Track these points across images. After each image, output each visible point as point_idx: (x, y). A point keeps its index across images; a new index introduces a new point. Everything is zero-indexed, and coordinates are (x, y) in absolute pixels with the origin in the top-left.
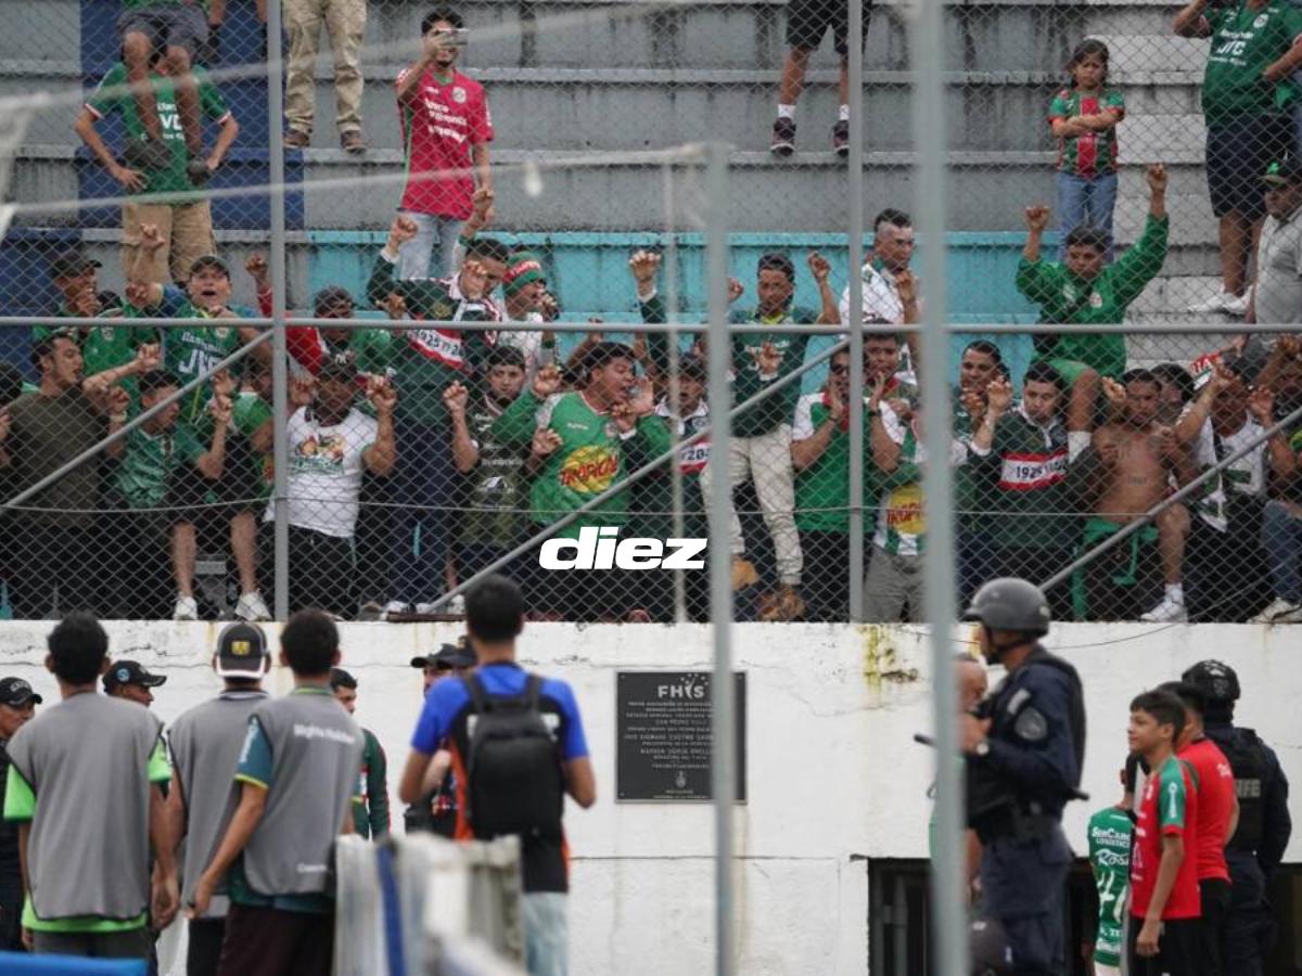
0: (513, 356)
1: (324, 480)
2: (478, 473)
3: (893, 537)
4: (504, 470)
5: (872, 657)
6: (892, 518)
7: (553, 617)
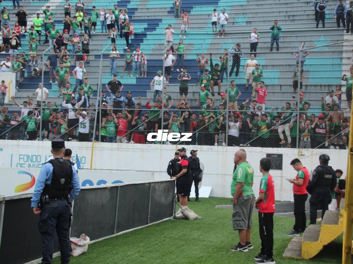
0: (258, 115)
1: (235, 130)
2: (252, 129)
3: (303, 139)
4: (255, 129)
5: (299, 153)
6: (303, 136)
7: (259, 147)
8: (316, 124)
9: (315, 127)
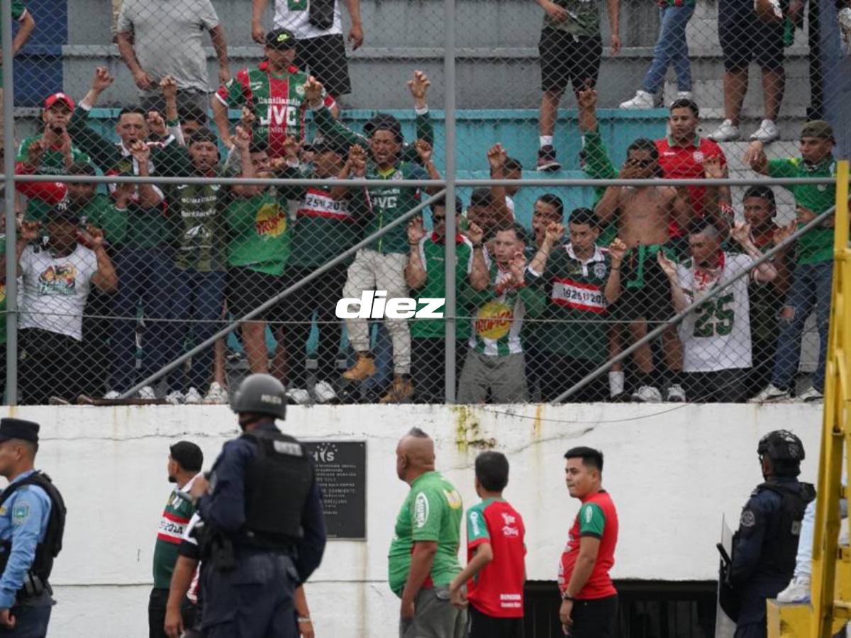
6: (479, 327)
8: (553, 256)
9: (546, 275)
